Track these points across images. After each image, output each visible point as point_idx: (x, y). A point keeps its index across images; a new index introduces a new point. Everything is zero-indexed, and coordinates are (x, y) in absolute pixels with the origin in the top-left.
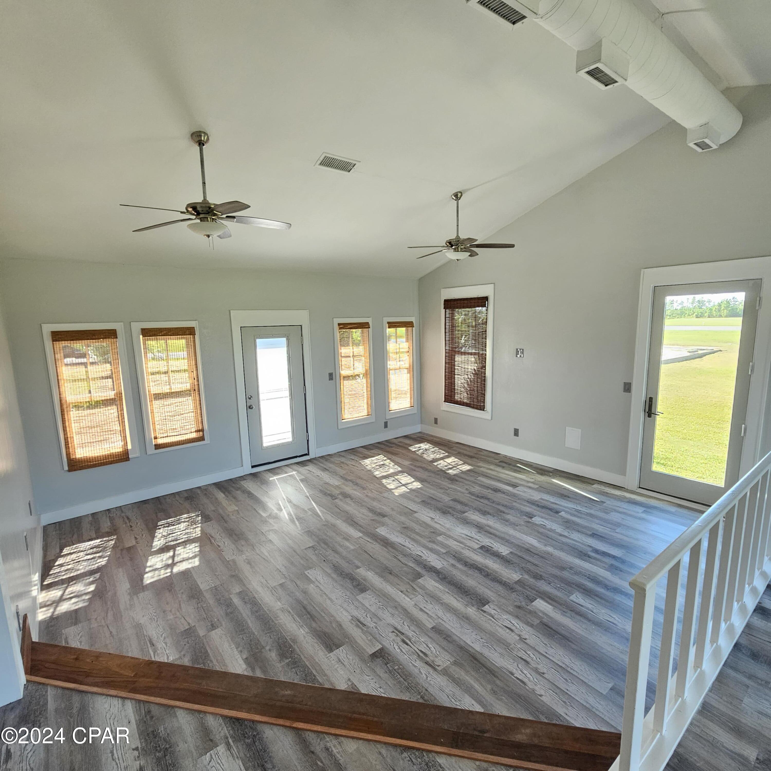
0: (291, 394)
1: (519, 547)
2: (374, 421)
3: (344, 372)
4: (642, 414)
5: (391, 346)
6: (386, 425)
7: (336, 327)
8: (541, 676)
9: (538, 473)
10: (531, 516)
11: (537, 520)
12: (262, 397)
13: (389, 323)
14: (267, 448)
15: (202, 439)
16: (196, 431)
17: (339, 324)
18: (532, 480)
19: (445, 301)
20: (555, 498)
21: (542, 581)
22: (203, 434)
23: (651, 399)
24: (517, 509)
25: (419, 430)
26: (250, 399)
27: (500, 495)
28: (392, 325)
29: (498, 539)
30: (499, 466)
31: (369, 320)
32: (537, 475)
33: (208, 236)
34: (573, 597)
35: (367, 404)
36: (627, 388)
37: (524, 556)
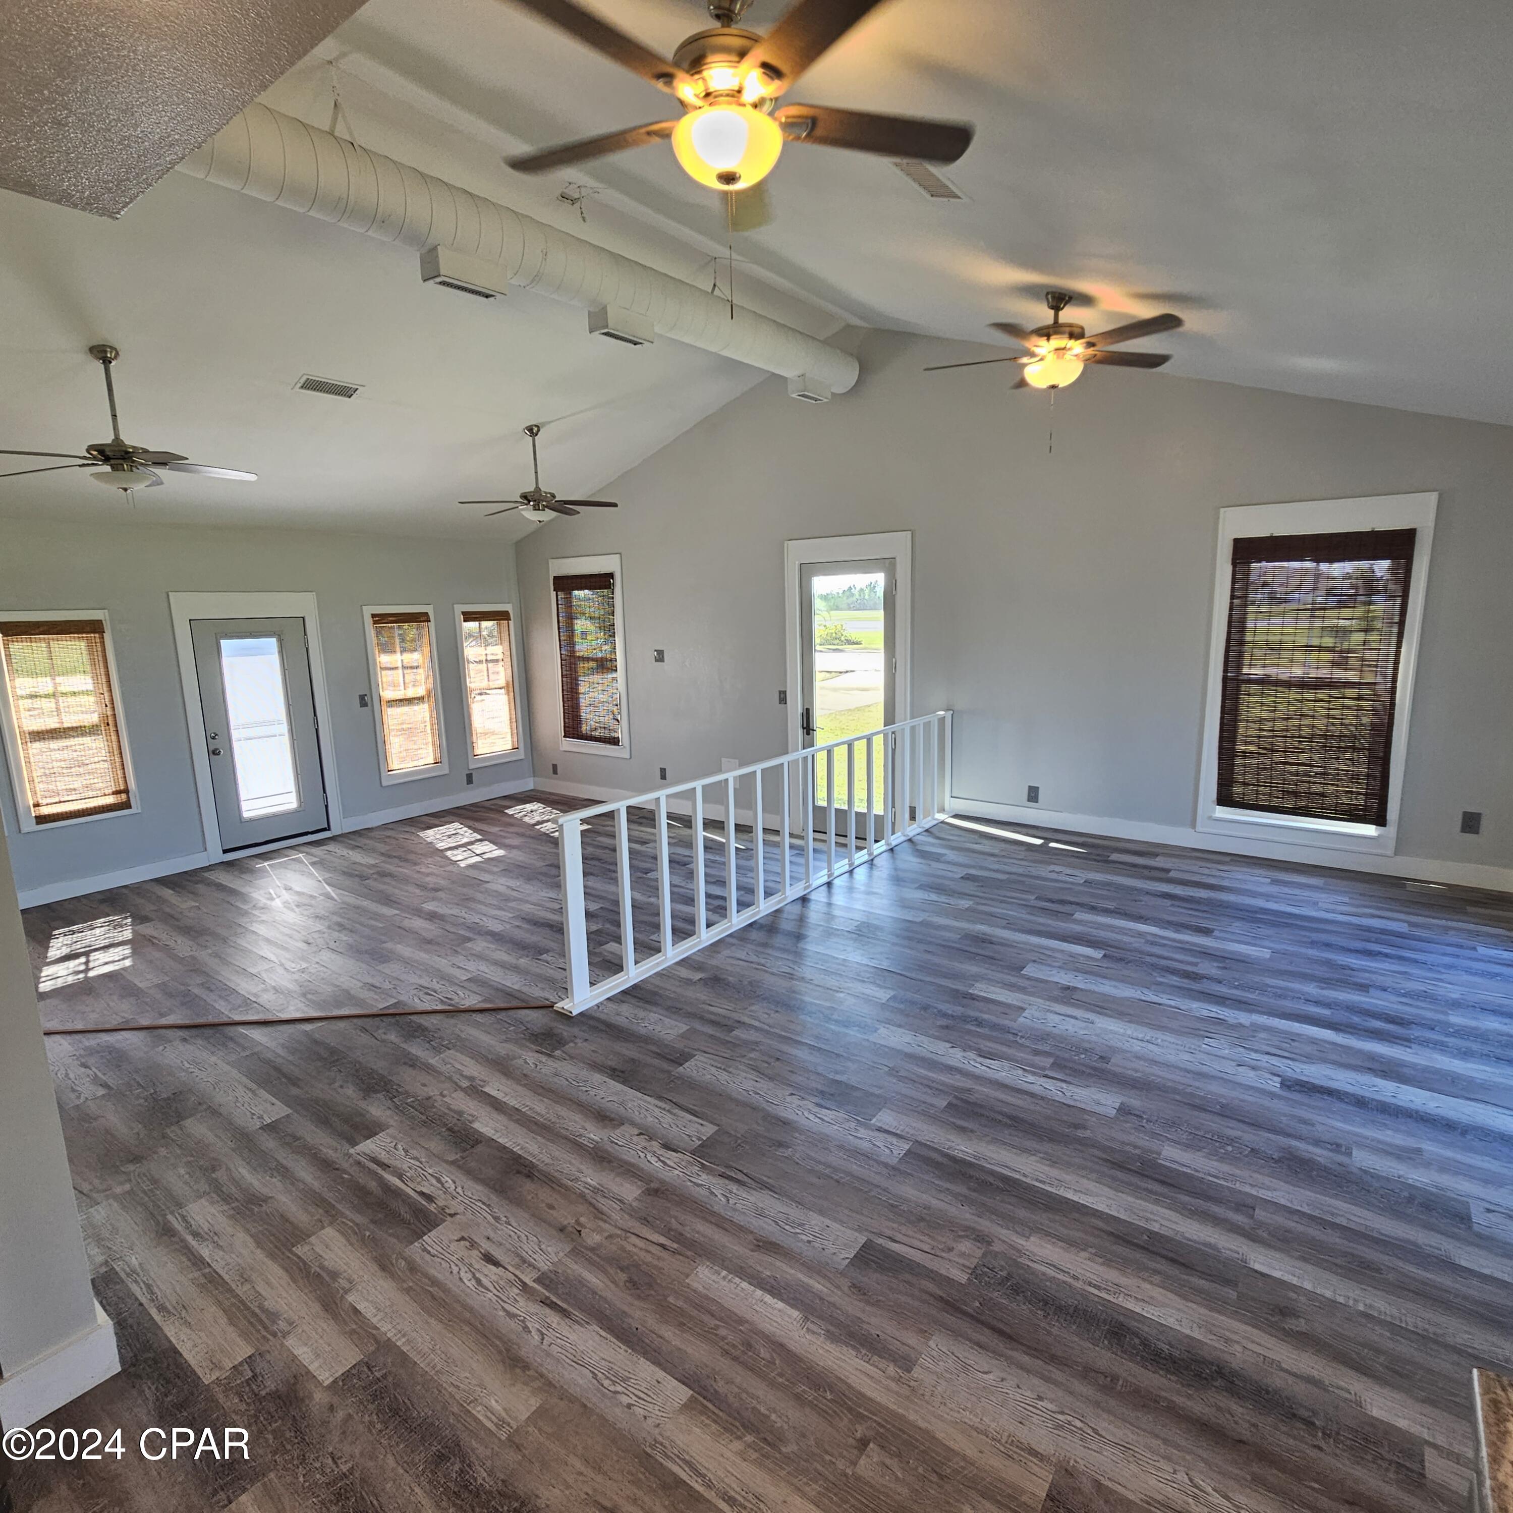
0: (291, 731)
2: (447, 771)
3: (388, 694)
4: (800, 731)
5: (471, 651)
6: (470, 779)
7: (368, 621)
10: (647, 871)
12: (235, 734)
13: (464, 613)
14: (251, 820)
15: (126, 805)
16: (113, 793)
17: (373, 616)
18: (674, 835)
19: (555, 578)
22: (128, 797)
23: (808, 710)
25: (531, 787)
26: (214, 738)
28: (469, 617)
31: (429, 609)
33: (125, 490)
35: (434, 744)
36: (782, 697)
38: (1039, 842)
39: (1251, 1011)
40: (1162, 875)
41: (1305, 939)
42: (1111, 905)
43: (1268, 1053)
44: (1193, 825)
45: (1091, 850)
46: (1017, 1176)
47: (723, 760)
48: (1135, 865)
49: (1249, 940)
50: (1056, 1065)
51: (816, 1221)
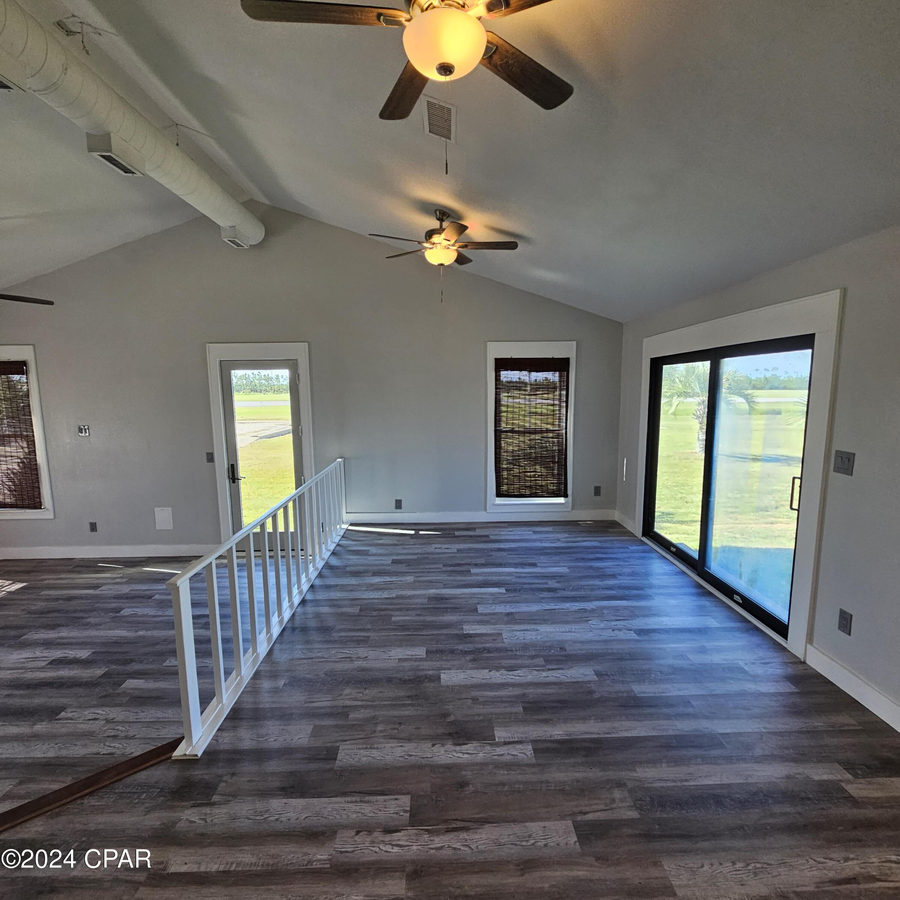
1: (104, 644)
4: (227, 481)
8: (133, 739)
9: (126, 567)
10: (118, 610)
11: (126, 612)
18: (119, 576)
20: (148, 585)
21: (134, 663)
23: (233, 466)
24: (101, 609)
27: (74, 603)
29: (74, 647)
30: (74, 572)
32: (126, 569)
34: (167, 663)
36: (210, 458)
37: (110, 650)
38: (413, 532)
39: (591, 601)
40: (486, 539)
41: (573, 559)
42: (482, 561)
43: (616, 620)
44: (485, 509)
45: (444, 532)
46: (595, 736)
47: (156, 509)
48: (471, 536)
49: (553, 564)
50: (548, 661)
51: (534, 827)
